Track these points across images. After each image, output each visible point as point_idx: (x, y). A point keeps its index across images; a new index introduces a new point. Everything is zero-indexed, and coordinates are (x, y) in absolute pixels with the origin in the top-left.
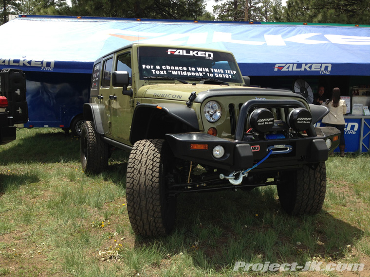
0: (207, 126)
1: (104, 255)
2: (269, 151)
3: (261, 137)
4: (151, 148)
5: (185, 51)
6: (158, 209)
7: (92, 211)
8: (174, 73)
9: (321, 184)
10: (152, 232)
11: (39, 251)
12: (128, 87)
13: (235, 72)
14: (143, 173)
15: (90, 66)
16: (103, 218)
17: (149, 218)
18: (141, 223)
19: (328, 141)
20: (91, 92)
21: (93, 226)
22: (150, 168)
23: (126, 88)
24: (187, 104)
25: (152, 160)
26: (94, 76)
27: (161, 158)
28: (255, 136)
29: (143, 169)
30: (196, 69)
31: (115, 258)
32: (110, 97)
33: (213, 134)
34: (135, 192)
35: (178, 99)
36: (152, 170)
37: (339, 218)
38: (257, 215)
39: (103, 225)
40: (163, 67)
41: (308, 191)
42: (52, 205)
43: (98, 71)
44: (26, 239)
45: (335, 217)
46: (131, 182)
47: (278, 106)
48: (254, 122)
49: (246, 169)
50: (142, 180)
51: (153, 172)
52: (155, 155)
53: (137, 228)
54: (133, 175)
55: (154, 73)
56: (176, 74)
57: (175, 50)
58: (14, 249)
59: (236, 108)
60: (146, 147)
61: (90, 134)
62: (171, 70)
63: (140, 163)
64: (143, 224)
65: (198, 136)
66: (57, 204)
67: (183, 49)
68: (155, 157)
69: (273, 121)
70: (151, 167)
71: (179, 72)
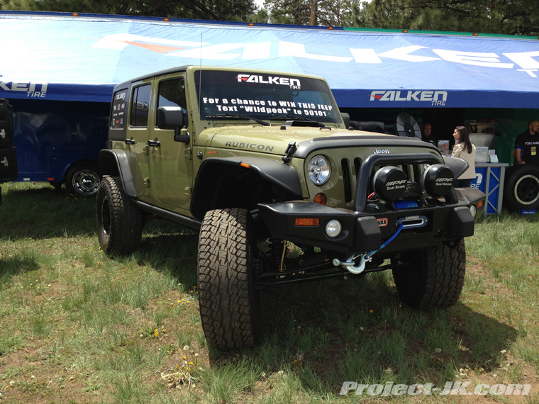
0: (314, 191)
1: (170, 379)
2: (399, 225)
3: (388, 207)
4: (231, 223)
5: (261, 77)
6: (247, 311)
7: (134, 313)
8: (248, 109)
9: (460, 267)
10: (235, 343)
11: (72, 378)
12: (183, 130)
13: (330, 108)
14: (223, 260)
15: (107, 91)
16: (152, 323)
17: (232, 323)
18: (221, 330)
19: (472, 208)
20: (109, 132)
21: (141, 335)
22: (234, 253)
23: (180, 131)
24: (283, 159)
25: (235, 240)
26: (115, 108)
27: (247, 236)
28: (380, 205)
29: (223, 254)
30: (278, 104)
31: (188, 382)
32: (149, 143)
33: (321, 203)
34: (213, 287)
35: (268, 151)
37: (481, 311)
38: (372, 311)
39: (156, 334)
40: (233, 101)
41: (442, 276)
42: (71, 305)
43: (121, 101)
44: (46, 359)
45: (475, 309)
46: (206, 272)
47: (404, 162)
48: (380, 186)
49: (369, 252)
50: (223, 270)
51: (238, 257)
52: (238, 233)
53: (214, 337)
54: (210, 263)
55: (220, 109)
56: (251, 111)
57: (248, 76)
58: (33, 376)
59: (351, 164)
60: (224, 221)
61: (115, 196)
62: (243, 105)
63: (217, 244)
64: (224, 332)
65: (297, 206)
66: (78, 305)
67: (258, 74)
68: (238, 236)
69: (405, 184)
70: (235, 250)
71: (255, 108)
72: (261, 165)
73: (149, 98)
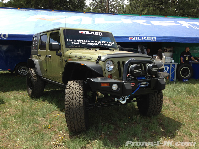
0: (108, 74)
1: (54, 144)
2: (139, 86)
3: (135, 79)
4: (77, 85)
5: (88, 32)
6: (83, 118)
7: (41, 119)
8: (83, 44)
9: (161, 100)
10: (79, 130)
11: (17, 144)
12: (59, 51)
13: (114, 43)
14: (74, 99)
15: (31, 36)
16: (48, 123)
17: (78, 122)
18: (74, 125)
19: (165, 79)
20: (32, 52)
21: (44, 128)
24: (96, 62)
25: (79, 92)
26: (34, 43)
27: (83, 90)
28: (132, 78)
29: (74, 97)
30: (94, 42)
31: (61, 145)
32: (47, 56)
33: (110, 78)
34: (70, 109)
35: (91, 59)
36: (79, 97)
37: (169, 116)
38: (129, 117)
39: (49, 127)
40: (78, 41)
41: (154, 104)
42: (17, 117)
43: (36, 41)
44: (7, 137)
45: (166, 116)
46: (68, 104)
47: (140, 63)
48: (132, 72)
49: (128, 95)
50: (74, 103)
53: (71, 128)
54: (69, 100)
55: (73, 44)
56: (85, 44)
57: (83, 31)
58: (3, 144)
59: (121, 64)
60: (75, 85)
61: (34, 76)
62: (82, 42)
63: (72, 94)
64: (75, 126)
65: (101, 79)
66: (20, 117)
67: (87, 31)
68: (80, 90)
69: (141, 71)
70: (79, 96)
71: (86, 43)
72: (88, 64)
73: (46, 39)
